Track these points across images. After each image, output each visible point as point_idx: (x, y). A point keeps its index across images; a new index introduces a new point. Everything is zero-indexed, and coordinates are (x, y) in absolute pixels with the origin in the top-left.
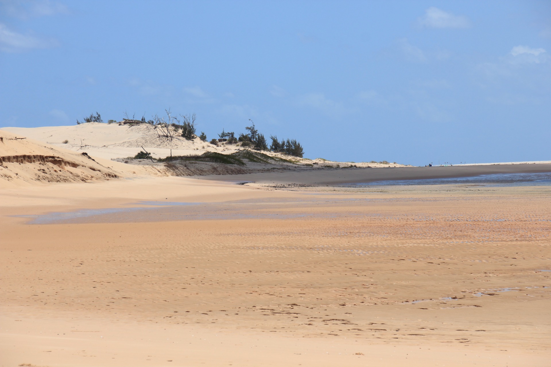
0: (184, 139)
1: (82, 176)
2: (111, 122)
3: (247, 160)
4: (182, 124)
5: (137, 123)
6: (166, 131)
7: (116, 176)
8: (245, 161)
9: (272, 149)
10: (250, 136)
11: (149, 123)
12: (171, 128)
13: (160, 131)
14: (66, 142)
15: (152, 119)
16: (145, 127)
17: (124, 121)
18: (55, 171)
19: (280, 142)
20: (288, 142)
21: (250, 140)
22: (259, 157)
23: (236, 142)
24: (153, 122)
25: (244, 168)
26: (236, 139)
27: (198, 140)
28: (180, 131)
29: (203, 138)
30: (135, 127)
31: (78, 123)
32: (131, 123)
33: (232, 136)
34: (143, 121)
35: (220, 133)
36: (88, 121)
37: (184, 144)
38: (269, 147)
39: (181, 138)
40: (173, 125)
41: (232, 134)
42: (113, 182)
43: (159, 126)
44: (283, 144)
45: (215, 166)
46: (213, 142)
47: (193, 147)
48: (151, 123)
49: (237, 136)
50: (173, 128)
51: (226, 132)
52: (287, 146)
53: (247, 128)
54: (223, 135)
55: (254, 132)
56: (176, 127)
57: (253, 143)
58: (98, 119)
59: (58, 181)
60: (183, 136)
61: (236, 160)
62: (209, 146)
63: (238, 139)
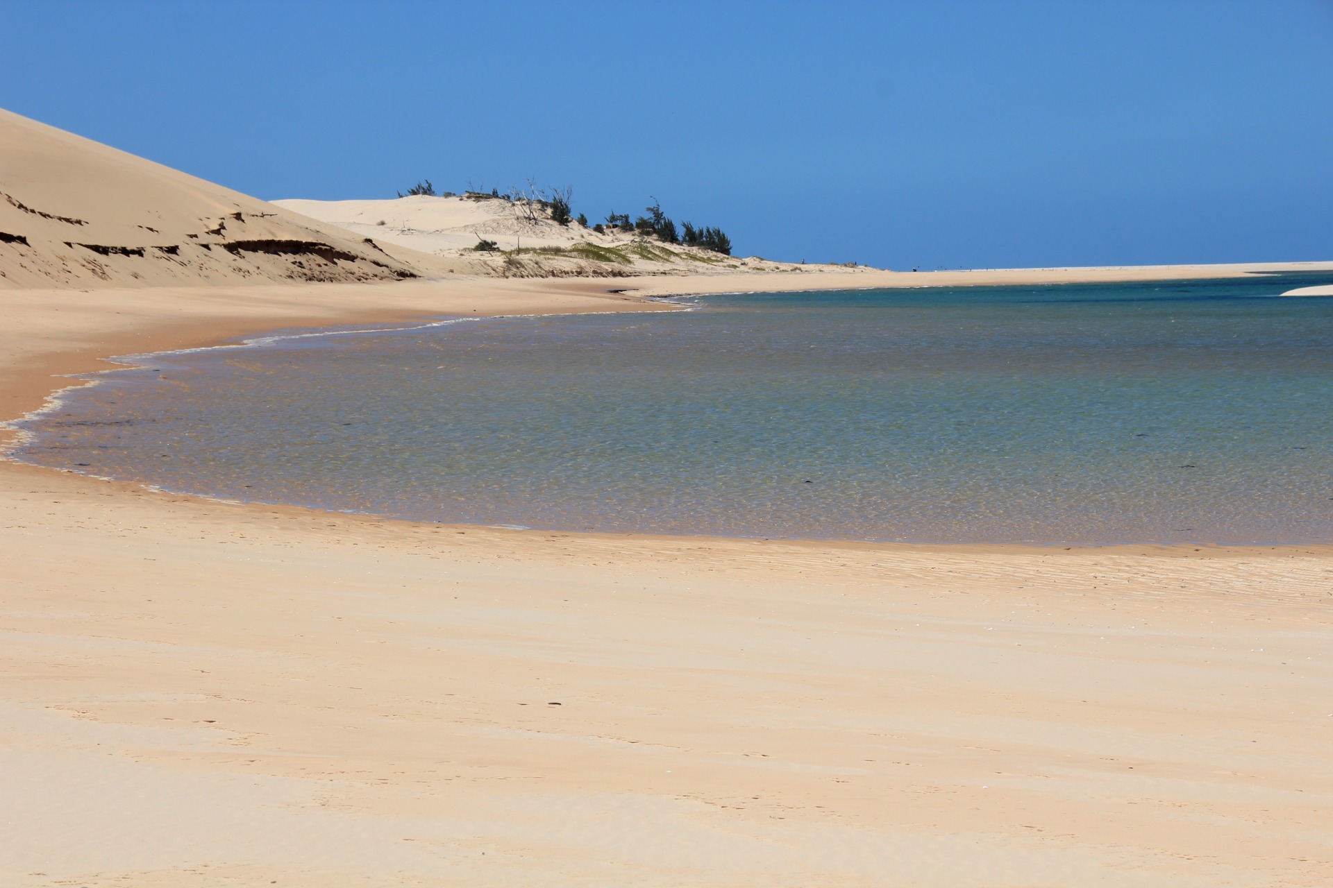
0: (555, 224)
1: (358, 273)
2: (448, 195)
3: (638, 256)
4: (551, 201)
5: (488, 197)
6: (529, 212)
7: (412, 275)
8: (634, 257)
9: (684, 240)
10: (652, 221)
11: (504, 198)
12: (536, 206)
13: (520, 210)
14: (383, 223)
15: (508, 192)
16: (498, 204)
17: (467, 195)
18: (320, 266)
19: (696, 229)
20: (708, 231)
21: (652, 226)
22: (657, 253)
23: (631, 229)
24: (509, 197)
25: (626, 268)
26: (632, 225)
27: (574, 225)
28: (549, 211)
29: (583, 222)
30: (483, 203)
31: (401, 197)
32: (478, 197)
33: (627, 221)
34: (495, 195)
35: (608, 216)
36: (414, 193)
37: (553, 231)
38: (680, 238)
39: (550, 222)
40: (540, 201)
41: (627, 217)
42: (407, 284)
43: (518, 203)
44: (701, 232)
45: (583, 265)
46: (599, 229)
47: (566, 235)
48: (507, 198)
49: (633, 221)
50: (539, 206)
51: (617, 214)
52: (706, 237)
53: (649, 209)
54: (613, 218)
55: (658, 215)
56: (544, 205)
57: (655, 231)
58: (428, 191)
59: (320, 280)
60: (554, 218)
61: (620, 256)
62: (591, 235)
63: (634, 225)
